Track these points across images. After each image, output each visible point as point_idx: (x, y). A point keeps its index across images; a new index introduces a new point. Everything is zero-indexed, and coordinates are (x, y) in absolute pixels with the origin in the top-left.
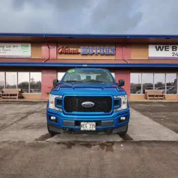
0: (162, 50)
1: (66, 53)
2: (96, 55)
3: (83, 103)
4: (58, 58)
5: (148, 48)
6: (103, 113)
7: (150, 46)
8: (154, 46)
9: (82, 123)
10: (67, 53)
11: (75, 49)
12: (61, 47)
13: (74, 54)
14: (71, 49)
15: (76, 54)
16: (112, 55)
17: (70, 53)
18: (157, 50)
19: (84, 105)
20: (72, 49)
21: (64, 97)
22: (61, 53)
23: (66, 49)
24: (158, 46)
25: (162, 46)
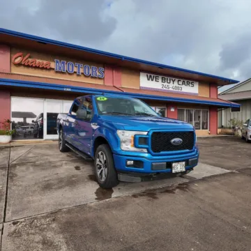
0: (152, 80)
1: (28, 66)
2: (78, 75)
3: (173, 141)
4: (13, 72)
5: (139, 75)
6: (188, 150)
7: (142, 74)
8: (146, 74)
9: (174, 164)
10: (32, 67)
11: (45, 62)
12: (20, 54)
13: (43, 68)
14: (38, 61)
15: (46, 69)
16: (100, 78)
17: (36, 67)
18: (149, 80)
19: (174, 142)
20: (41, 61)
21: (150, 134)
22: (19, 65)
23: (30, 60)
24: (149, 75)
25: (152, 75)
